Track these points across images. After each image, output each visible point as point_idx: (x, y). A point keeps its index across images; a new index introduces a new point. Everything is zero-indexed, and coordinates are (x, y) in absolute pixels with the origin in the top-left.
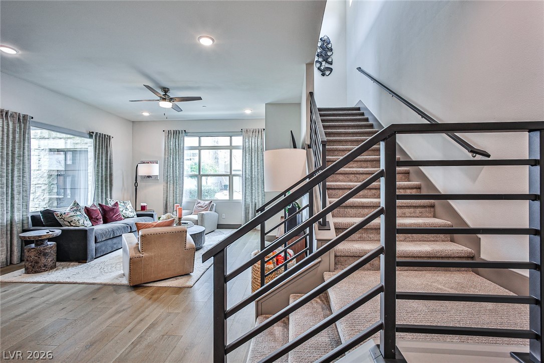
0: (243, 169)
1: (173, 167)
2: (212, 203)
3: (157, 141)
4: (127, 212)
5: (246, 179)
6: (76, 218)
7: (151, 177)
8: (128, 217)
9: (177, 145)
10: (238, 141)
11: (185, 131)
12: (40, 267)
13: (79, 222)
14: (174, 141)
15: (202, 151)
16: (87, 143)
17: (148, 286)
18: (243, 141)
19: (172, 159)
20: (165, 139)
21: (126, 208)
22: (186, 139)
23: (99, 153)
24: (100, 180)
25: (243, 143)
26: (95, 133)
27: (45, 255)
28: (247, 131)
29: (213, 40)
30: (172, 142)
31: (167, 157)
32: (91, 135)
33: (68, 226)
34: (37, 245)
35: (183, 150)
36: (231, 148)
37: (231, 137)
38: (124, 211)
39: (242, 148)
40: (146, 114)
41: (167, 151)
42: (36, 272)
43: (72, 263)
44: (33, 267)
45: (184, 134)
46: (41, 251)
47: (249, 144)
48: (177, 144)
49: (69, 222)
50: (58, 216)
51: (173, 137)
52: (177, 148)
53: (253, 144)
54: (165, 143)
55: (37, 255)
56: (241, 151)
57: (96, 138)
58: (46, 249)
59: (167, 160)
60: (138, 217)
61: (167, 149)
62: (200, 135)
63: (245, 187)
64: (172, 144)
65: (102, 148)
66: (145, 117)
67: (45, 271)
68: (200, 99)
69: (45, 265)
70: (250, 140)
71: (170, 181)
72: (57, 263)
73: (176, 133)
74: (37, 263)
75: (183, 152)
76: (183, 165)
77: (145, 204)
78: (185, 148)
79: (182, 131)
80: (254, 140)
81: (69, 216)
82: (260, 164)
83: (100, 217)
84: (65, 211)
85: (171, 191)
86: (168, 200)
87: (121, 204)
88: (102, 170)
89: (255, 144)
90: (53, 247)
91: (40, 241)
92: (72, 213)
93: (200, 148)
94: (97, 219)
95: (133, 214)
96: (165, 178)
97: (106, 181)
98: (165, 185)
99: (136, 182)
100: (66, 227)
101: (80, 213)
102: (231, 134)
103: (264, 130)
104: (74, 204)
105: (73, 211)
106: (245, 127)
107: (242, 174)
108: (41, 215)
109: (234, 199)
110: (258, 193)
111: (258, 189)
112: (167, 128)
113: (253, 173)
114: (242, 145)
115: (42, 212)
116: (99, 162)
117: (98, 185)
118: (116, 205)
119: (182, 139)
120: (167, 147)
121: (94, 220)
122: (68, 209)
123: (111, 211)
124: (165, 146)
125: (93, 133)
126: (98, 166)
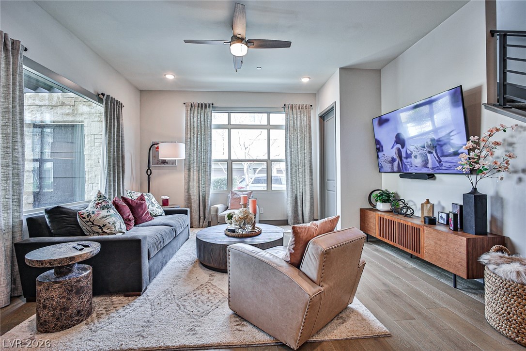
0: (286, 153)
1: (197, 149)
4: (154, 208)
5: (291, 165)
6: (110, 220)
7: (167, 162)
8: (156, 216)
9: (203, 123)
10: (279, 119)
11: (213, 104)
12: (71, 316)
13: (115, 227)
14: (199, 117)
15: (232, 131)
16: (82, 114)
18: (286, 119)
19: (195, 140)
20: (187, 114)
21: (152, 203)
22: (214, 114)
24: (112, 164)
25: (286, 121)
26: (106, 96)
27: (79, 291)
28: (291, 107)
30: (195, 118)
31: (189, 136)
33: (98, 234)
36: (269, 127)
37: (269, 113)
38: (150, 207)
39: (284, 127)
40: (170, 77)
41: (189, 130)
43: (115, 299)
44: (58, 319)
45: (211, 108)
47: (294, 123)
48: (202, 120)
49: (101, 228)
50: (84, 218)
51: (198, 113)
52: (203, 126)
53: (299, 123)
54: (187, 119)
55: (65, 294)
56: (284, 131)
57: (107, 104)
58: (79, 281)
59: (189, 140)
60: (166, 214)
61: (189, 127)
62: (229, 110)
63: (291, 174)
64: (195, 121)
65: (114, 119)
69: (79, 312)
70: (295, 117)
71: (193, 168)
72: (96, 300)
73: (202, 106)
74: (65, 309)
75: (211, 131)
76: (211, 146)
77: (167, 198)
78: (212, 127)
79: (209, 104)
80: (300, 119)
81: (101, 216)
82: (307, 146)
83: (131, 216)
84: (89, 209)
85: (196, 181)
86: (191, 192)
87: (146, 197)
88: (114, 150)
89: (301, 123)
90: (87, 277)
91: (63, 268)
92: (104, 213)
93: (230, 127)
94: (130, 220)
95: (160, 211)
96: (187, 164)
97: (118, 165)
98: (187, 172)
99: (149, 169)
100: (96, 237)
101: (113, 211)
102: (269, 110)
103: (311, 106)
104: (100, 196)
105: (103, 208)
106: (289, 102)
107: (286, 159)
108: (46, 216)
109: (273, 189)
110: (305, 181)
111: (305, 178)
112: (189, 101)
113: (299, 158)
114: (285, 124)
115: (47, 211)
116: (110, 137)
117: (110, 170)
118: (142, 198)
119: (209, 114)
120: (189, 124)
121: (127, 221)
122: (91, 205)
123: (139, 206)
124: (187, 123)
125: (103, 94)
126: (109, 143)
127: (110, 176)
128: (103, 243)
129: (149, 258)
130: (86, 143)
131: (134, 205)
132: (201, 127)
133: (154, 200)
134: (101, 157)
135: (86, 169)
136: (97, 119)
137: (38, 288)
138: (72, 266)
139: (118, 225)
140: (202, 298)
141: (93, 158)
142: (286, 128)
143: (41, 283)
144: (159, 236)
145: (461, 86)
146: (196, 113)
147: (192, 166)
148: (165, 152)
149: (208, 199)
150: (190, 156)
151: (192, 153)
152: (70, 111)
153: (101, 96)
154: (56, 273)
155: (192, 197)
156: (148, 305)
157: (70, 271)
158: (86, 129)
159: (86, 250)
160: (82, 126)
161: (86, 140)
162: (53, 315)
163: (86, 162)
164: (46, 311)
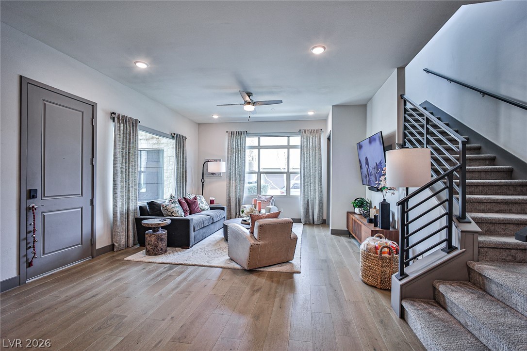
0: (301, 167)
1: (235, 165)
2: (273, 199)
3: (220, 142)
4: (203, 205)
5: (304, 177)
6: (176, 209)
7: (215, 174)
8: (204, 210)
9: (239, 145)
10: (296, 140)
11: (246, 132)
13: (178, 213)
14: (237, 141)
15: (261, 150)
17: (261, 271)
18: (301, 141)
19: (234, 158)
20: (228, 140)
21: (202, 202)
22: (247, 139)
23: (178, 152)
25: (302, 143)
26: (176, 135)
27: (162, 240)
28: (305, 131)
29: (325, 48)
30: (234, 142)
31: (230, 155)
32: (173, 136)
33: (170, 216)
34: (154, 231)
35: (245, 149)
36: (289, 147)
37: (289, 137)
38: (201, 204)
39: (300, 147)
40: (216, 117)
41: (230, 151)
42: (156, 255)
43: (177, 249)
44: (153, 250)
45: (245, 135)
46: (159, 237)
47: (307, 144)
48: (239, 143)
49: (171, 213)
50: (164, 207)
51: (236, 139)
52: (239, 147)
53: (311, 144)
54: (228, 143)
55: (156, 240)
56: (299, 150)
57: (176, 139)
58: (162, 235)
59: (230, 158)
60: (210, 209)
61: (230, 148)
62: (259, 135)
63: (304, 183)
64: (234, 144)
66: (215, 119)
67: (162, 254)
68: (281, 102)
69: (161, 249)
70: (308, 139)
71: (233, 178)
72: (168, 248)
73: (239, 133)
74: (156, 247)
75: (245, 151)
76: (245, 162)
77: (214, 198)
78: (246, 148)
79: (244, 132)
80: (312, 140)
81: (171, 207)
82: (317, 162)
83: (188, 209)
84: (166, 203)
85: (234, 187)
86: (231, 195)
87: (198, 198)
88: (180, 167)
89: (313, 144)
90: (165, 234)
91: (155, 228)
92: (173, 205)
93: (259, 147)
94: (187, 211)
95: (207, 207)
96: (229, 175)
97: (183, 177)
98: (228, 181)
99: (203, 178)
100: (169, 217)
101: (178, 205)
102: (289, 134)
103: (321, 130)
104: (171, 196)
105: (173, 203)
106: (303, 128)
107: (301, 172)
108: (147, 206)
109: (291, 195)
110: (315, 189)
111: (315, 186)
112: (231, 130)
113: (311, 171)
114: (300, 144)
115: (148, 203)
116: (178, 160)
117: (178, 180)
118: (195, 198)
119: (244, 139)
120: (230, 146)
121: (185, 211)
122: (167, 201)
123: (193, 203)
124: (228, 146)
125: (174, 134)
126: (178, 163)
127: (178, 184)
128: (172, 220)
129: (194, 231)
130: (165, 162)
131: (190, 202)
132: (238, 148)
133: (203, 200)
134: (173, 171)
135: (165, 179)
136: (171, 147)
137: (146, 236)
138: (158, 228)
139: (180, 212)
140: (218, 252)
141: (169, 171)
142: (301, 148)
143: (147, 234)
144: (201, 220)
145: (381, 132)
146: (235, 138)
147: (231, 177)
148: (212, 167)
149: (242, 201)
150: (230, 170)
151: (232, 167)
152: (156, 142)
153: (173, 135)
154: (153, 231)
155: (231, 199)
156: (192, 252)
157: (158, 231)
158: (165, 153)
159: (165, 222)
160: (163, 150)
161: (165, 160)
162: (152, 248)
163: (165, 174)
164: (149, 246)
